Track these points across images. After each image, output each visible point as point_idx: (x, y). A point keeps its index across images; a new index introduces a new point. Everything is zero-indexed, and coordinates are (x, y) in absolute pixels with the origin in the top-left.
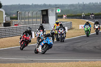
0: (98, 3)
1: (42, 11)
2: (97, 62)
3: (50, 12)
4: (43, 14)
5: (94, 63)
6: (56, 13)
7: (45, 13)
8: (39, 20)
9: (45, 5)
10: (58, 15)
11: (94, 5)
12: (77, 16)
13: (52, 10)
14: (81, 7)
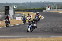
0: (40, 2)
1: (5, 7)
2: (39, 38)
3: (10, 8)
4: (6, 9)
5: (37, 38)
6: (14, 8)
7: (7, 8)
8: (3, 13)
9: (7, 3)
10: (15, 9)
11: (37, 3)
12: (27, 10)
13: (12, 7)
14: (29, 5)
